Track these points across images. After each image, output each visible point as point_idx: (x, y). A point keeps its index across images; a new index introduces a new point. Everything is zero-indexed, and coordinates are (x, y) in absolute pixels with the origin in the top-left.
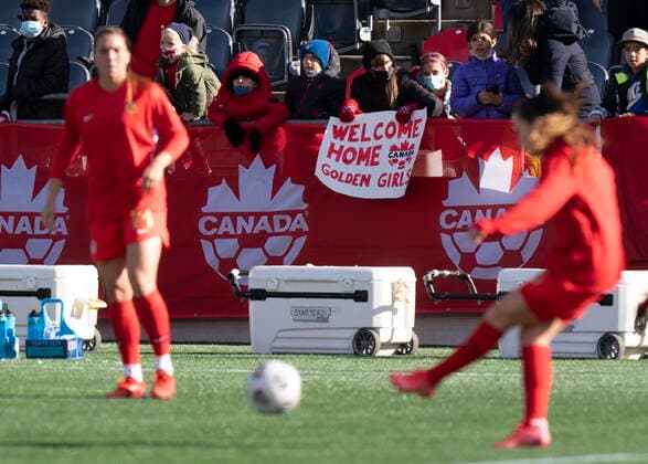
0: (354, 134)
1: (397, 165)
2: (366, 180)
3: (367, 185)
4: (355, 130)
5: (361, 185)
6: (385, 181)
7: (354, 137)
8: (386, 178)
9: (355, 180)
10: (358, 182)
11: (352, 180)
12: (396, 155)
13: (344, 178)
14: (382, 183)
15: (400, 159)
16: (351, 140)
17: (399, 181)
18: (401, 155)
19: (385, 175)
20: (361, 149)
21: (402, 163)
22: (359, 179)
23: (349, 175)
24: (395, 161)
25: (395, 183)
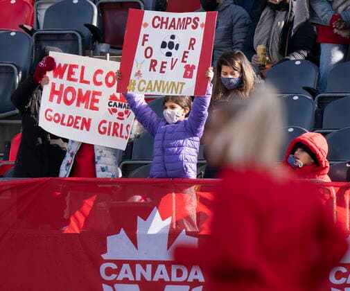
0: (73, 73)
1: (116, 115)
2: (87, 124)
3: (88, 130)
4: (74, 70)
5: (82, 129)
6: (105, 128)
7: (72, 77)
8: (106, 125)
9: (77, 122)
10: (79, 125)
11: (73, 122)
12: (115, 104)
13: (65, 121)
14: (102, 130)
15: (120, 110)
16: (69, 79)
17: (119, 131)
18: (120, 106)
19: (104, 122)
20: (80, 91)
21: (121, 114)
22: (80, 122)
23: (71, 117)
24: (115, 111)
25: (115, 132)
